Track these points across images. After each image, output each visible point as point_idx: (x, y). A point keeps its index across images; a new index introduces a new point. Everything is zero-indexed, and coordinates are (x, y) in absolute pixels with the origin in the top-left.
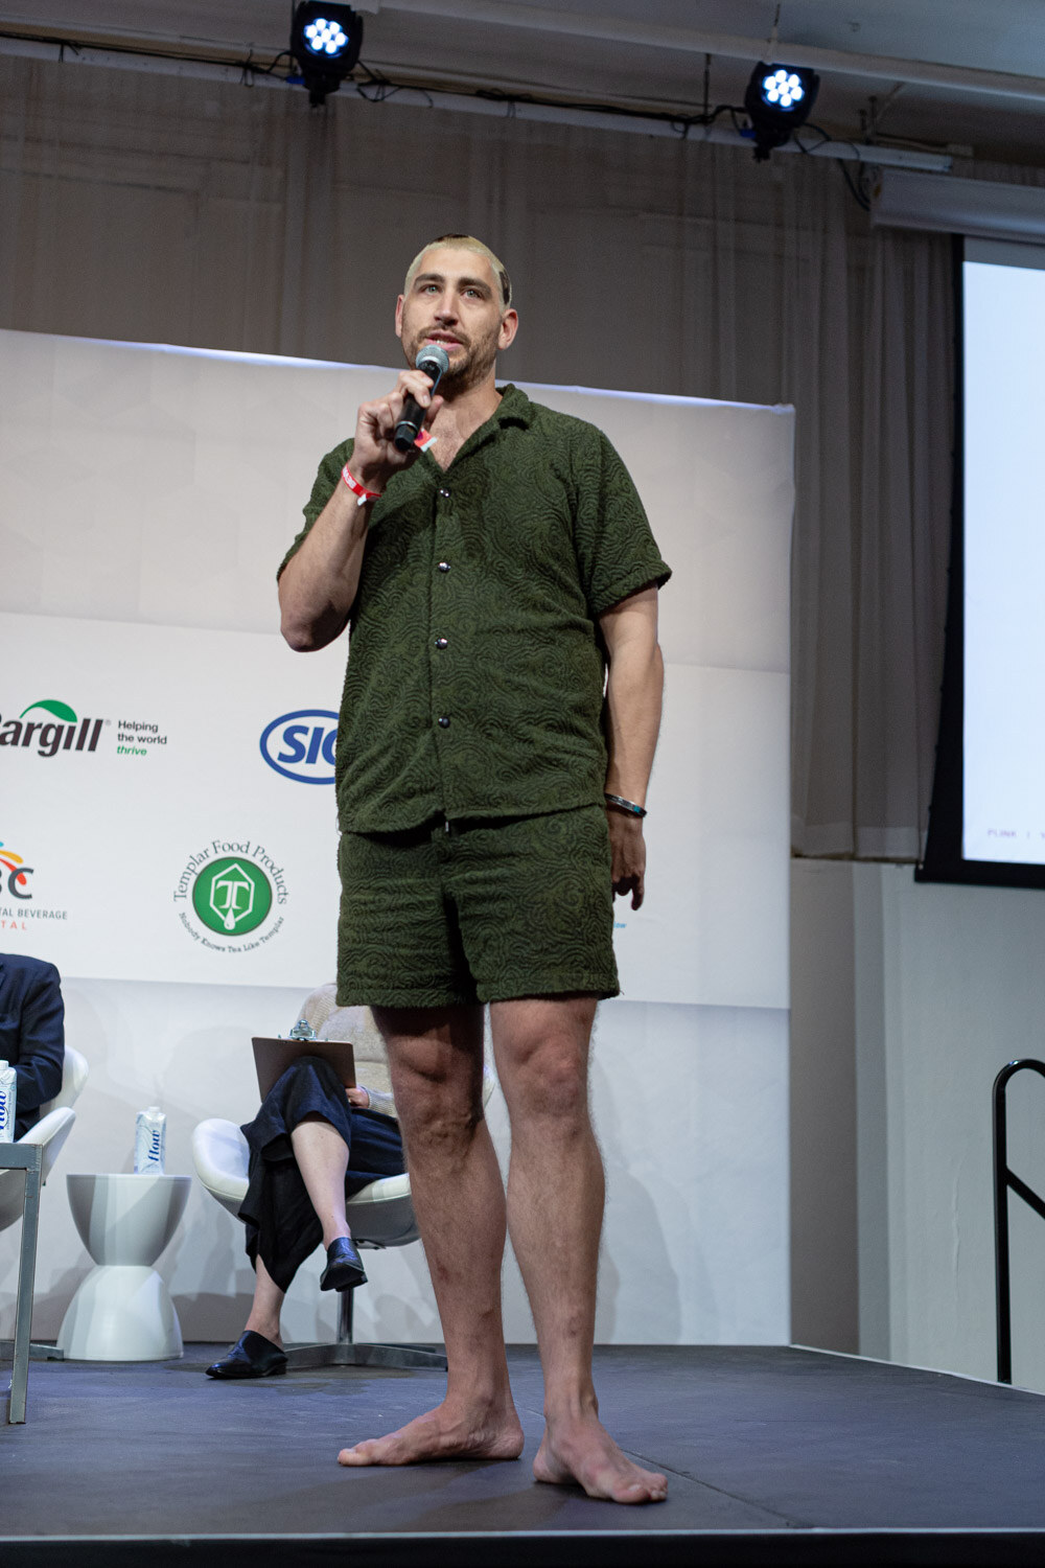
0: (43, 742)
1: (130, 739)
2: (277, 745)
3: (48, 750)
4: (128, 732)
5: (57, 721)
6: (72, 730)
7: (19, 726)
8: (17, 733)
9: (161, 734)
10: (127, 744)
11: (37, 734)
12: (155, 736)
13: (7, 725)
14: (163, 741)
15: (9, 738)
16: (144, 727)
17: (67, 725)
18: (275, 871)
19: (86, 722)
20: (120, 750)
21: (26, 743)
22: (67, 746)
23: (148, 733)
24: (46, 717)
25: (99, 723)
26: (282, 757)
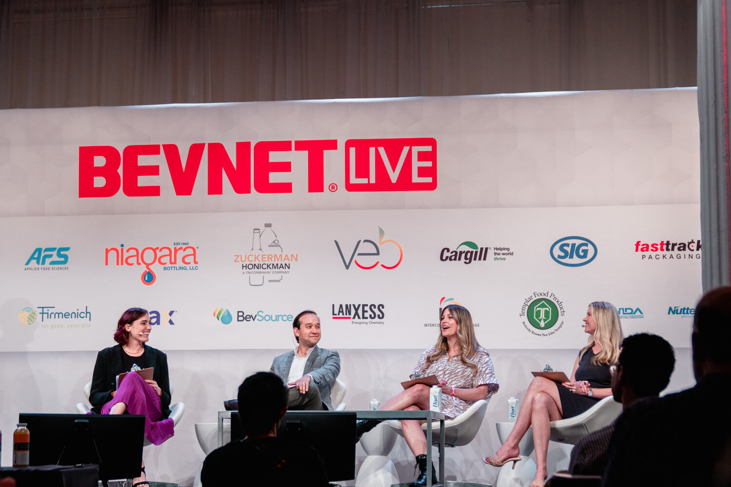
0: (466, 258)
1: (499, 254)
2: (557, 252)
3: (468, 261)
4: (498, 252)
5: (471, 250)
6: (476, 252)
7: (456, 252)
8: (456, 256)
9: (511, 251)
10: (498, 257)
11: (463, 255)
12: (508, 252)
13: (452, 253)
14: (512, 254)
15: (453, 258)
16: (504, 249)
17: (474, 250)
18: (559, 303)
19: (482, 249)
20: (496, 259)
21: (460, 259)
22: (475, 259)
23: (506, 251)
24: (466, 248)
25: (487, 249)
26: (559, 257)
